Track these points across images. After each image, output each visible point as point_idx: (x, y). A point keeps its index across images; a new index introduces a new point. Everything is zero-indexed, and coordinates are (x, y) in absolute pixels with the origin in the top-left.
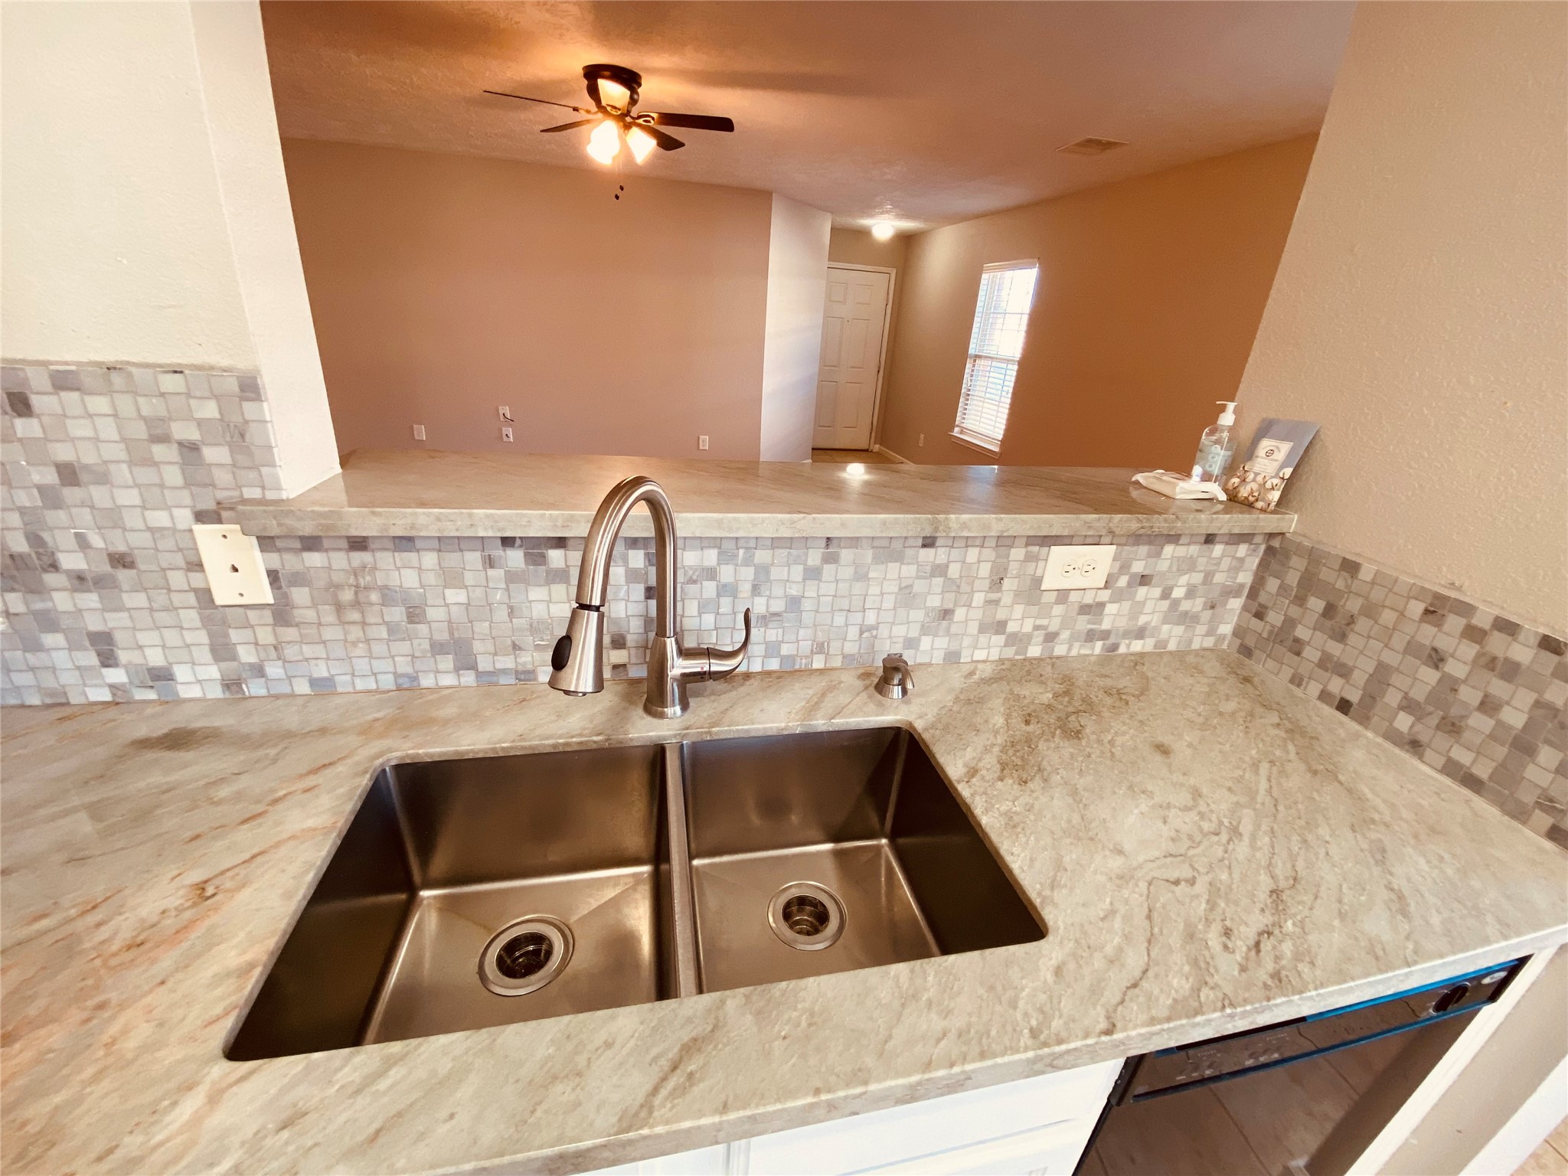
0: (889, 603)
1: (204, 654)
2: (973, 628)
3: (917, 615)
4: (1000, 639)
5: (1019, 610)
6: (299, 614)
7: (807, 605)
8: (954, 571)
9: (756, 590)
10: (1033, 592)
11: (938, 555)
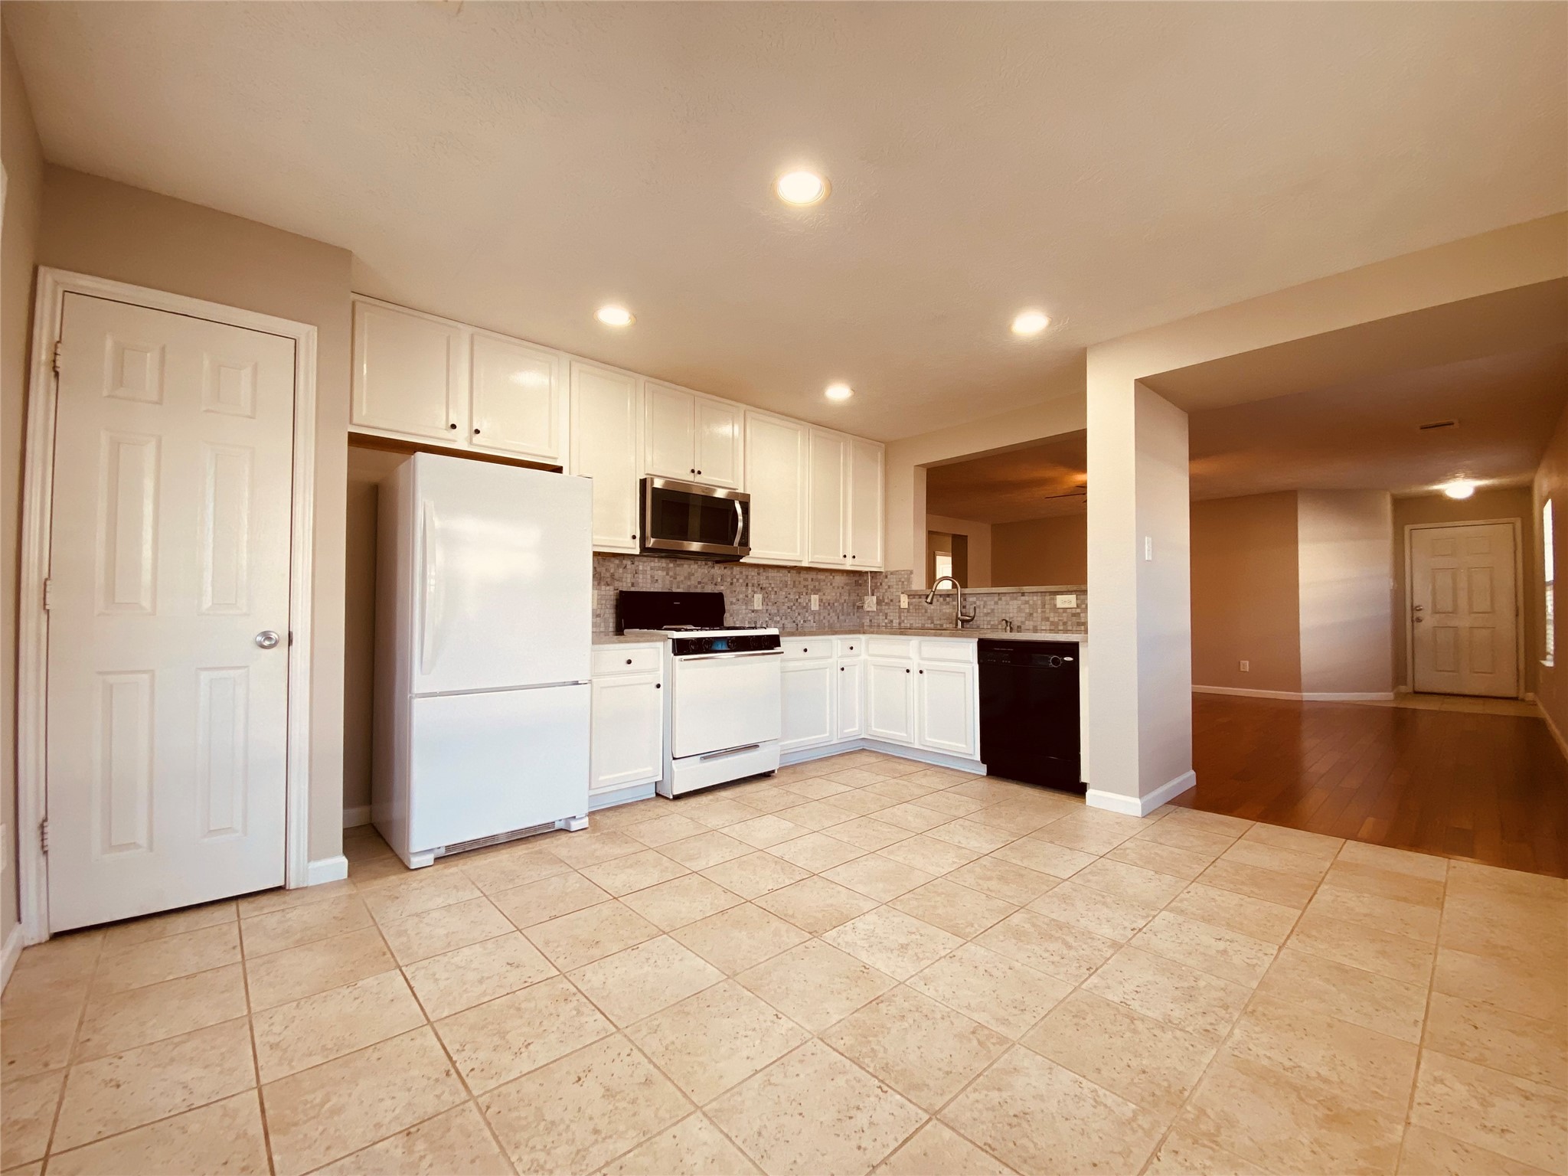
0: (1015, 611)
1: (897, 617)
2: (1040, 619)
3: (1024, 615)
4: (1048, 623)
5: (1052, 615)
6: (911, 611)
7: (995, 611)
8: (1031, 602)
9: (984, 607)
10: (1055, 608)
11: (1026, 598)
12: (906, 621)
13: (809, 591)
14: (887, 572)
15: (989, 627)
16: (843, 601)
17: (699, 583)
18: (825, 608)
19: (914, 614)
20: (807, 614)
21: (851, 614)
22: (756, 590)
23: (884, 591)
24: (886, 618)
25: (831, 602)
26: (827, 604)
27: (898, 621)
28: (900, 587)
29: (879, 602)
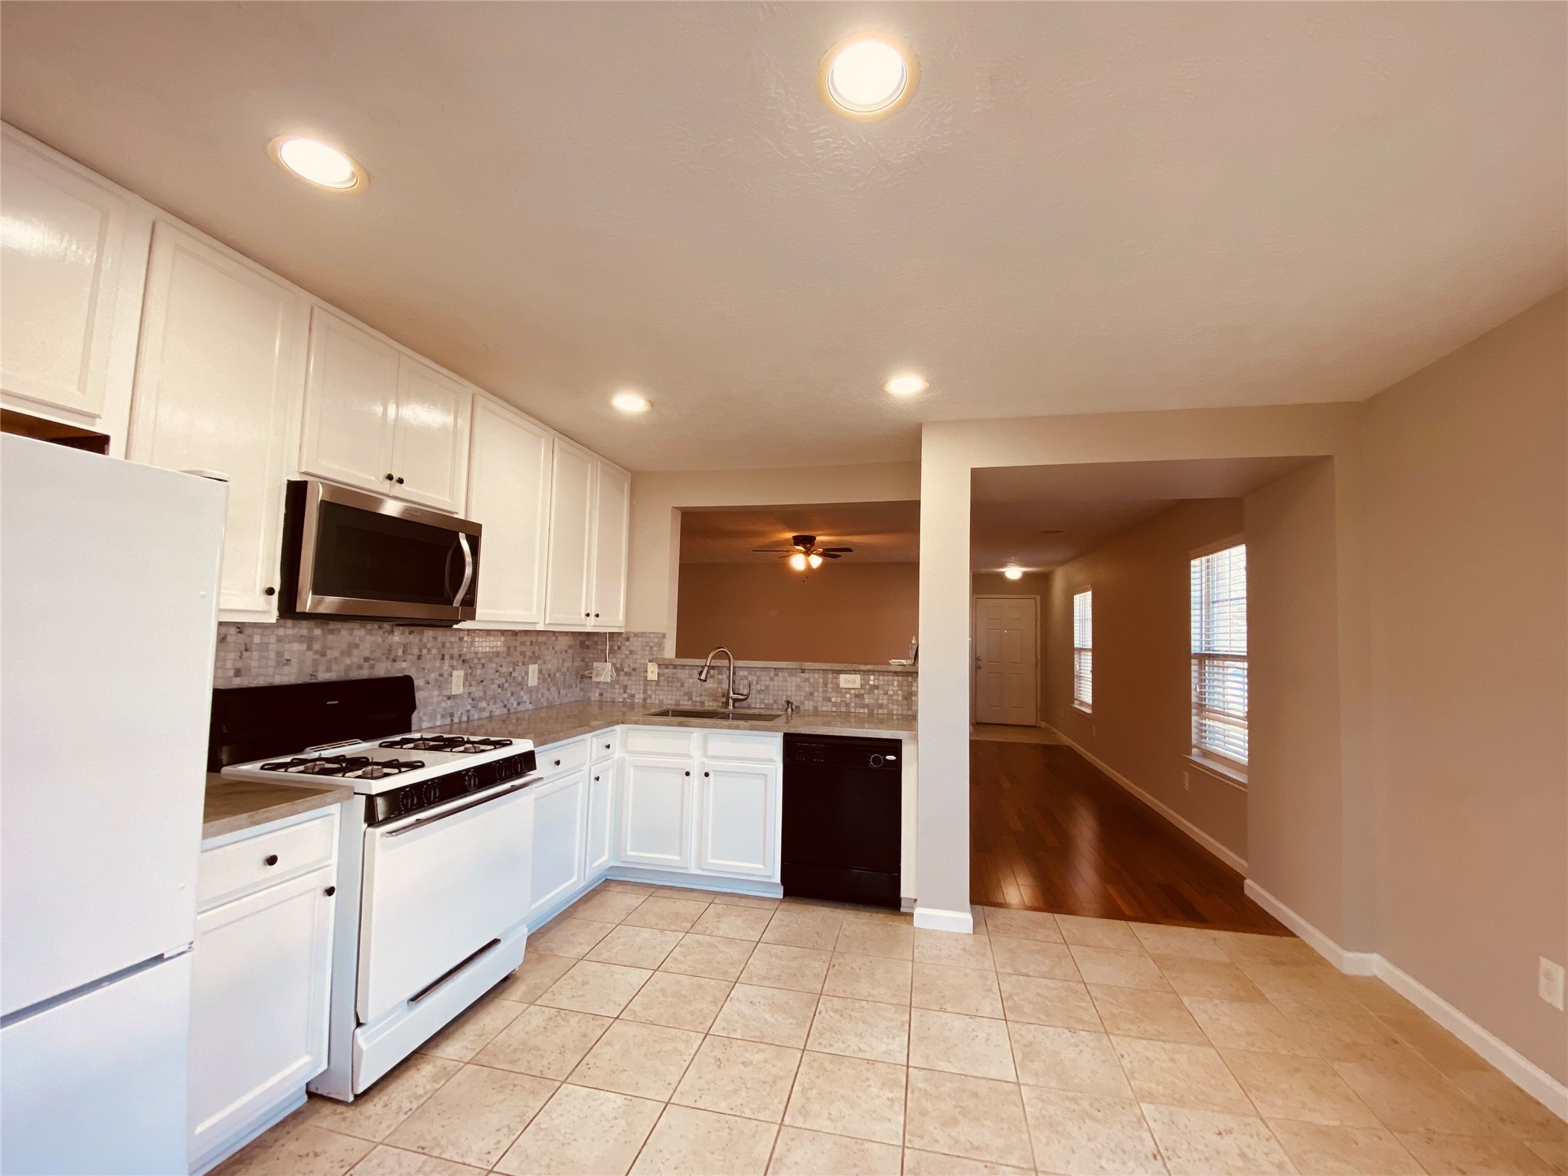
0: (794, 689)
1: (641, 691)
2: (821, 699)
3: (803, 693)
4: (830, 704)
5: (834, 694)
6: (661, 683)
7: (771, 688)
8: (812, 680)
9: (757, 683)
10: (837, 688)
11: (806, 675)
12: (653, 697)
13: (527, 659)
14: (627, 633)
15: (763, 706)
16: (565, 670)
17: (367, 659)
18: (544, 681)
19: (665, 688)
20: (522, 693)
21: (574, 686)
22: (455, 664)
23: (623, 656)
24: (625, 692)
25: (552, 672)
26: (547, 676)
27: (642, 696)
28: (647, 653)
29: (618, 670)
